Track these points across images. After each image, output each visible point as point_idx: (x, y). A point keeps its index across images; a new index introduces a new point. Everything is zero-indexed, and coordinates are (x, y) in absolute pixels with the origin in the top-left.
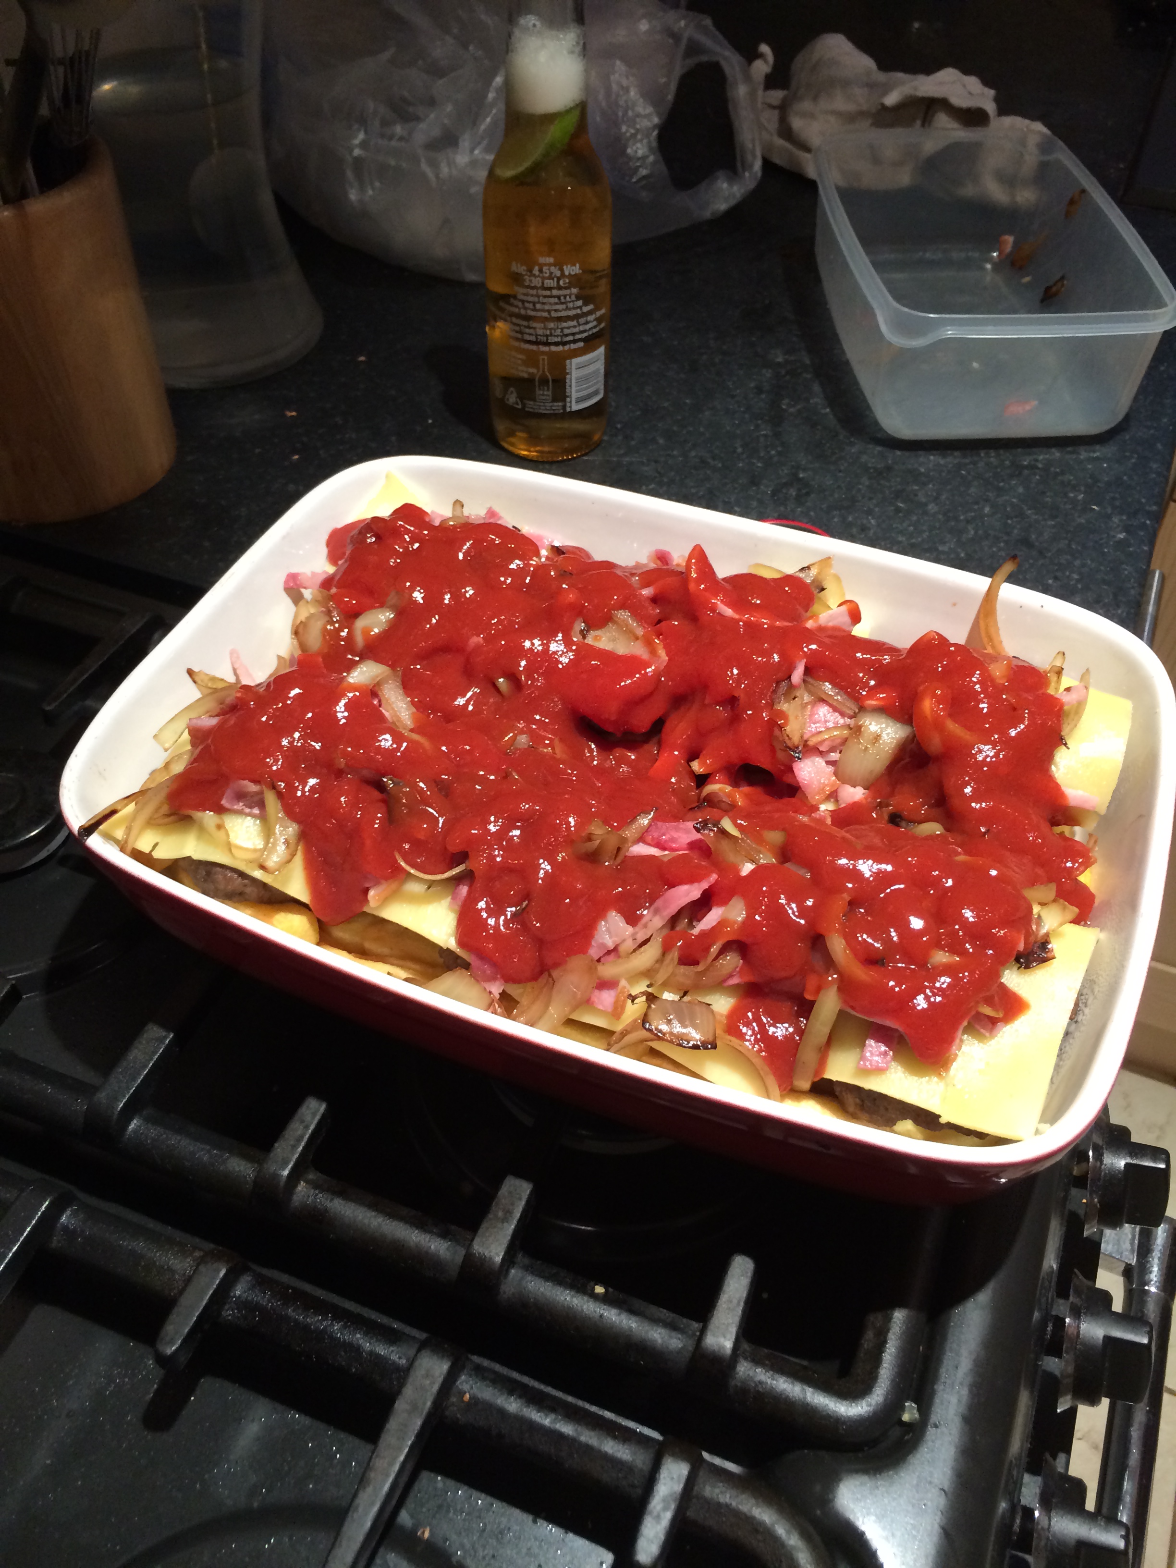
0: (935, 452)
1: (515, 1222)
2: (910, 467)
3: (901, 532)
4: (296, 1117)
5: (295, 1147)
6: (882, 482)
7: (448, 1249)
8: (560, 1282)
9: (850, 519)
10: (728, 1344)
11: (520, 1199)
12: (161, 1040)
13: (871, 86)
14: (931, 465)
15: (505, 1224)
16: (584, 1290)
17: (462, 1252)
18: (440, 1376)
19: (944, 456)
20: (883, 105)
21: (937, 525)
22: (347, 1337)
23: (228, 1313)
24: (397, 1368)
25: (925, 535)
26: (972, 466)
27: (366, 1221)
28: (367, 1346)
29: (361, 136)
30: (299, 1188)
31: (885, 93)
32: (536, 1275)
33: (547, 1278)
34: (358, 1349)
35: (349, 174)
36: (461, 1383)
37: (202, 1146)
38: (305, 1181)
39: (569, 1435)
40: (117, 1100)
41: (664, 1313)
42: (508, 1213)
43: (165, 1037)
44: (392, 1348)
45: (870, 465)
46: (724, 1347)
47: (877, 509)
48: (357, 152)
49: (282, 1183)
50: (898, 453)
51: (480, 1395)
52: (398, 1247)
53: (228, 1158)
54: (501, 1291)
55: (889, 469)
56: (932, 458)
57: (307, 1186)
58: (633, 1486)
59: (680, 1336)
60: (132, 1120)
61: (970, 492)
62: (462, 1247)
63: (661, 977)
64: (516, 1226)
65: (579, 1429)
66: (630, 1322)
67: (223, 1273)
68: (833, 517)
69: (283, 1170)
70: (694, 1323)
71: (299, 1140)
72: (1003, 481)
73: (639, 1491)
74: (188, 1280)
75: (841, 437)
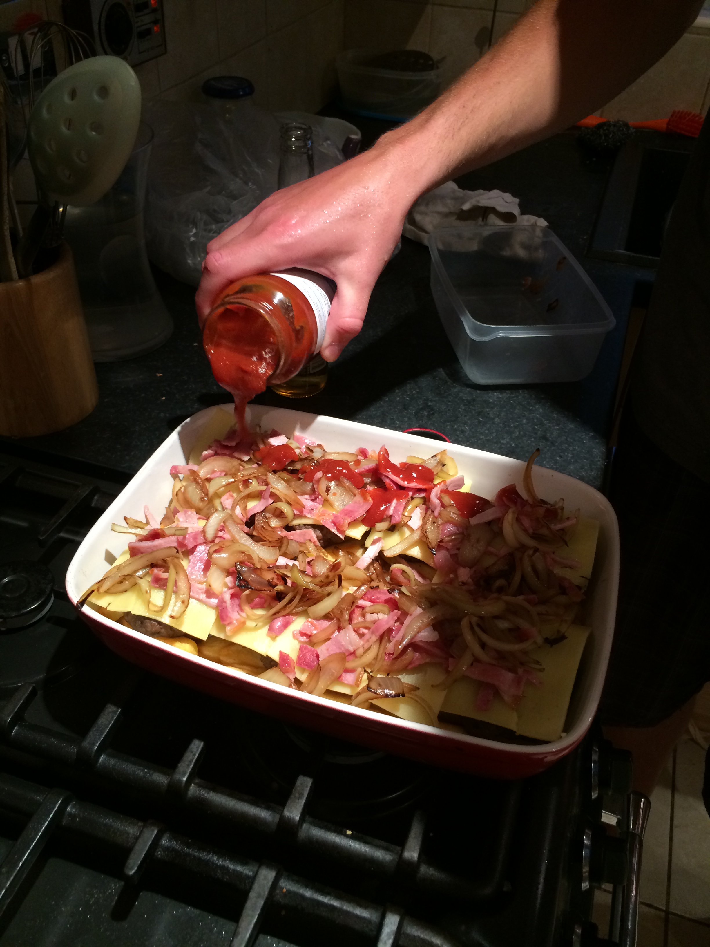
0: (496, 391)
1: (305, 798)
2: (484, 399)
3: (481, 433)
4: (189, 750)
5: (188, 765)
6: (471, 407)
7: (270, 815)
8: (328, 829)
9: (456, 427)
10: (415, 856)
11: (307, 787)
12: (115, 712)
13: (455, 199)
14: (495, 398)
15: (300, 800)
16: (340, 832)
17: (278, 817)
18: (271, 879)
19: (501, 393)
20: (462, 209)
21: (500, 429)
22: (220, 862)
23: (159, 854)
24: (248, 877)
25: (494, 435)
26: (515, 398)
27: (227, 803)
28: (231, 867)
29: (194, 231)
30: (191, 787)
31: (463, 203)
32: (316, 827)
33: (321, 827)
34: (227, 868)
35: (188, 250)
36: (282, 883)
37: (139, 768)
38: (194, 783)
39: (337, 907)
40: (94, 744)
41: (382, 843)
42: (301, 794)
43: (117, 711)
44: (245, 867)
45: (464, 398)
46: (414, 857)
47: (469, 422)
48: (192, 239)
49: (183, 785)
50: (478, 391)
51: (291, 889)
52: (244, 816)
53: (152, 774)
54: (299, 835)
55: (474, 400)
56: (495, 394)
57: (196, 786)
58: (371, 930)
59: (391, 853)
60: (101, 756)
61: (515, 412)
62: (278, 814)
63: (376, 667)
64: (306, 801)
65: (343, 903)
66: (366, 847)
67: (156, 832)
68: (447, 426)
69: (184, 777)
70: (397, 847)
71: (191, 761)
72: (532, 406)
73: (375, 933)
74: (137, 838)
75: (449, 384)
